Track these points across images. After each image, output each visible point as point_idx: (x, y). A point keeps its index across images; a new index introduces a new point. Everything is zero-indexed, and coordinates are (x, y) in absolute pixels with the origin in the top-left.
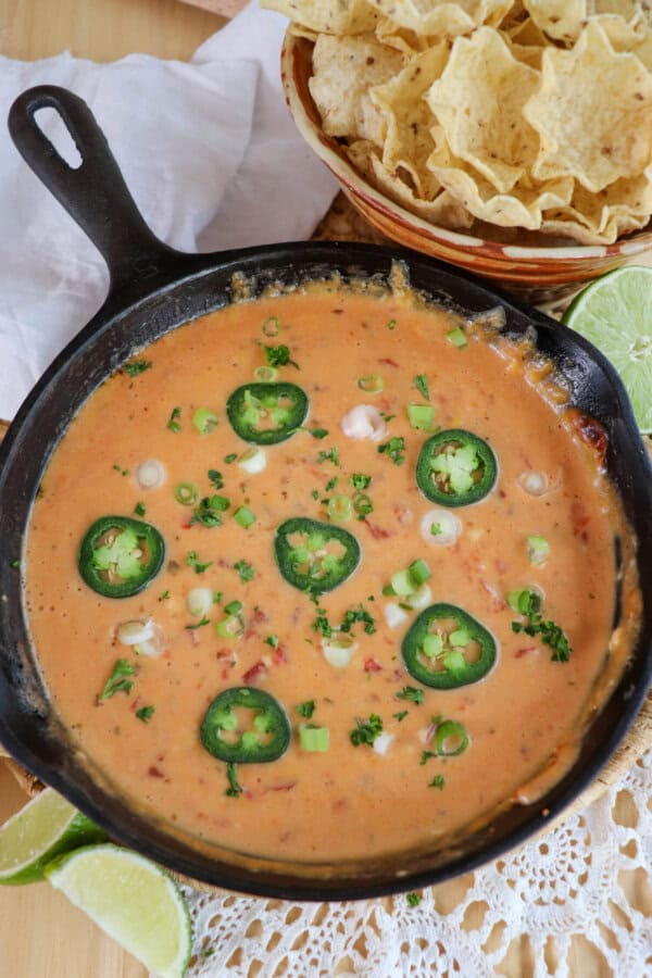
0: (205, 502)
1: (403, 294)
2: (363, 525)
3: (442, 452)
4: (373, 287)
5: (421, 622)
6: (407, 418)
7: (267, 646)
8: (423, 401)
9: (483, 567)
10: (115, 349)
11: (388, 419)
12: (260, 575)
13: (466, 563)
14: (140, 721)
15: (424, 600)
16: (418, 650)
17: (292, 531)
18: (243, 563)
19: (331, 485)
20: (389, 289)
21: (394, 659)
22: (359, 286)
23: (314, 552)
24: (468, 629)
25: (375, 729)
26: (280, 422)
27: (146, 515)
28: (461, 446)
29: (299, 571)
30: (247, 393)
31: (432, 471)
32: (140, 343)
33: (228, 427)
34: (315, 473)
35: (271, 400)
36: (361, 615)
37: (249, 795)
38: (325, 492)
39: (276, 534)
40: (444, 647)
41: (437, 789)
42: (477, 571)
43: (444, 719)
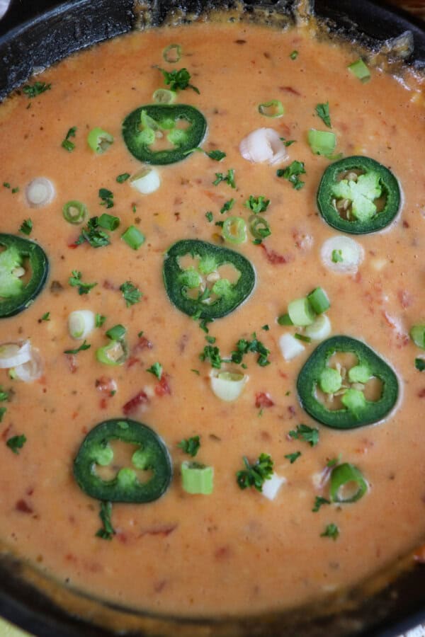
0: (94, 222)
1: (306, 23)
2: (259, 249)
3: (344, 178)
4: (277, 17)
5: (319, 355)
6: (308, 143)
7: (149, 374)
8: (324, 126)
9: (386, 299)
10: (13, 68)
11: (288, 144)
12: (146, 299)
13: (367, 294)
14: (9, 451)
15: (323, 330)
16: (315, 384)
17: (183, 254)
18: (129, 284)
19: (226, 207)
20: (293, 19)
21: (288, 394)
22: (262, 15)
23: (205, 275)
24: (369, 364)
25: (264, 472)
26: (176, 144)
27: (32, 233)
28: (364, 173)
29: (189, 295)
30: (143, 113)
31: (334, 197)
32: (38, 64)
33: (122, 148)
34: (210, 195)
35: (168, 121)
36: (253, 346)
37: (123, 539)
38: (220, 213)
39: (167, 256)
40: (343, 383)
41: (330, 541)
42: (380, 302)
43: (340, 462)
